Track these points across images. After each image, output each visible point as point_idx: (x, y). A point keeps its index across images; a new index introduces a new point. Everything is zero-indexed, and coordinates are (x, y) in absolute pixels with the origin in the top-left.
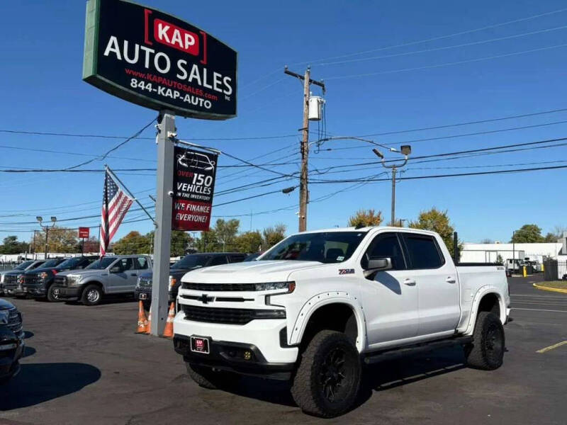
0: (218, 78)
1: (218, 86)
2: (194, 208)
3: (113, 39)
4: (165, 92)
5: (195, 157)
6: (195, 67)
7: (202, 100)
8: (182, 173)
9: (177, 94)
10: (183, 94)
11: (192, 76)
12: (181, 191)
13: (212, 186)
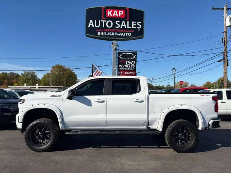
0: (134, 23)
1: (134, 26)
2: (127, 73)
3: (91, 21)
4: (111, 34)
5: (126, 55)
6: (123, 22)
7: (127, 33)
8: (120, 61)
9: (116, 34)
10: (118, 33)
11: (122, 25)
12: (121, 67)
13: (135, 64)
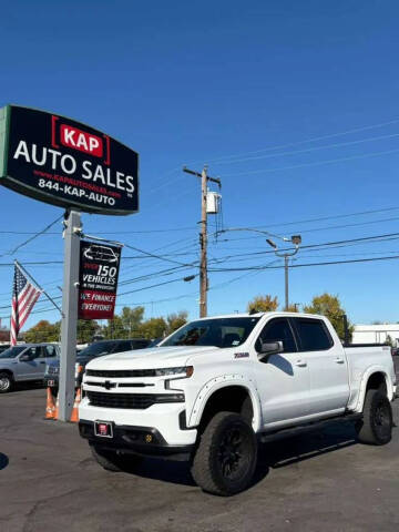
0: (121, 178)
1: (121, 184)
2: (99, 298)
3: (23, 144)
4: (71, 190)
5: (100, 250)
6: (99, 168)
7: (106, 198)
8: (87, 265)
9: (82, 193)
10: (88, 192)
11: (96, 176)
12: (86, 281)
13: (116, 277)
